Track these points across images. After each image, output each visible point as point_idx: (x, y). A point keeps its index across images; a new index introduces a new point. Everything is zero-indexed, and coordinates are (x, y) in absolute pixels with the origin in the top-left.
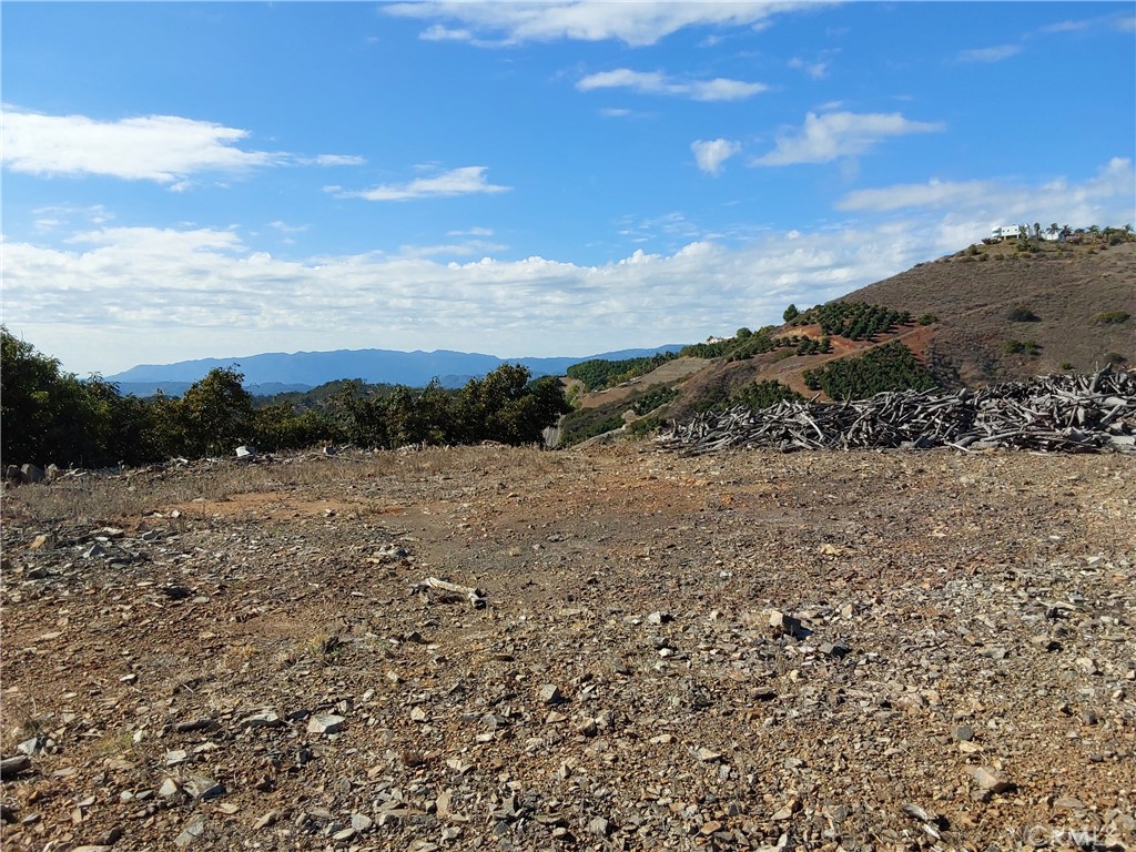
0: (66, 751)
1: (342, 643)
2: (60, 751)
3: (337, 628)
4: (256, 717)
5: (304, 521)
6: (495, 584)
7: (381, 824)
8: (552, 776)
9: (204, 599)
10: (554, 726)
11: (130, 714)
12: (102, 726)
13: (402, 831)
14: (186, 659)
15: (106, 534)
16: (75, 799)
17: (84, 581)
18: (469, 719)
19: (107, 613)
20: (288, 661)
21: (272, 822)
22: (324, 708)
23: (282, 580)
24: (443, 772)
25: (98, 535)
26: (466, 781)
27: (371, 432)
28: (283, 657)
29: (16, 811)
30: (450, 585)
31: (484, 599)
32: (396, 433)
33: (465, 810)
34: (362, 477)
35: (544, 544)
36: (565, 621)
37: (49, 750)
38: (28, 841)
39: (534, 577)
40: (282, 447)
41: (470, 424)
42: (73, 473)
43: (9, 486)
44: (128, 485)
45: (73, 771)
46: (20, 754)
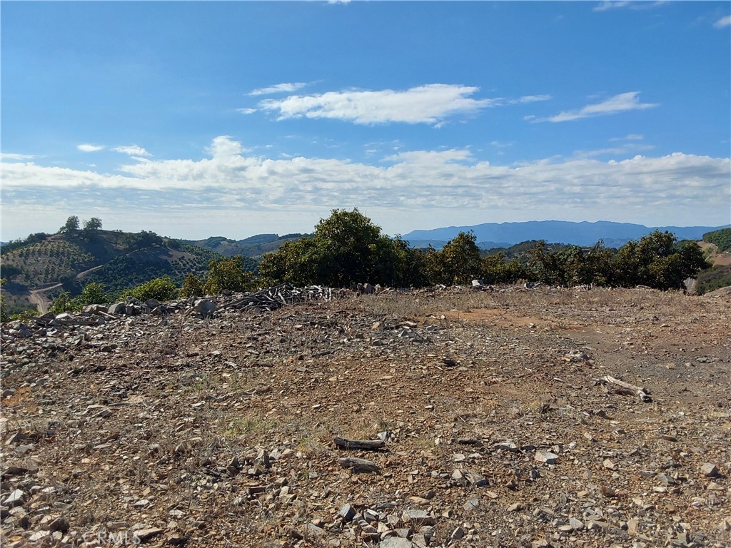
0: (401, 442)
1: (552, 409)
2: (398, 441)
3: (547, 399)
4: (503, 444)
5: (517, 329)
6: (657, 387)
7: (589, 528)
8: (715, 526)
9: (465, 369)
10: (714, 492)
11: (432, 427)
12: (418, 432)
13: (604, 536)
14: (459, 402)
15: (408, 325)
16: (408, 469)
17: (400, 350)
18: (647, 475)
19: (414, 369)
20: (519, 414)
21: (519, 509)
22: (545, 447)
23: (508, 364)
24: (631, 505)
25: (405, 325)
26: (648, 515)
27: (554, 275)
28: (515, 411)
29: (380, 469)
30: (623, 383)
31: (649, 396)
32: (571, 277)
33: (649, 533)
34: (551, 304)
35: (694, 363)
36: (717, 421)
37: (393, 439)
38: (388, 486)
39: (687, 385)
40: (498, 282)
41: (626, 273)
42: (388, 289)
43: (358, 295)
44: (416, 298)
45: (405, 454)
46: (379, 439)
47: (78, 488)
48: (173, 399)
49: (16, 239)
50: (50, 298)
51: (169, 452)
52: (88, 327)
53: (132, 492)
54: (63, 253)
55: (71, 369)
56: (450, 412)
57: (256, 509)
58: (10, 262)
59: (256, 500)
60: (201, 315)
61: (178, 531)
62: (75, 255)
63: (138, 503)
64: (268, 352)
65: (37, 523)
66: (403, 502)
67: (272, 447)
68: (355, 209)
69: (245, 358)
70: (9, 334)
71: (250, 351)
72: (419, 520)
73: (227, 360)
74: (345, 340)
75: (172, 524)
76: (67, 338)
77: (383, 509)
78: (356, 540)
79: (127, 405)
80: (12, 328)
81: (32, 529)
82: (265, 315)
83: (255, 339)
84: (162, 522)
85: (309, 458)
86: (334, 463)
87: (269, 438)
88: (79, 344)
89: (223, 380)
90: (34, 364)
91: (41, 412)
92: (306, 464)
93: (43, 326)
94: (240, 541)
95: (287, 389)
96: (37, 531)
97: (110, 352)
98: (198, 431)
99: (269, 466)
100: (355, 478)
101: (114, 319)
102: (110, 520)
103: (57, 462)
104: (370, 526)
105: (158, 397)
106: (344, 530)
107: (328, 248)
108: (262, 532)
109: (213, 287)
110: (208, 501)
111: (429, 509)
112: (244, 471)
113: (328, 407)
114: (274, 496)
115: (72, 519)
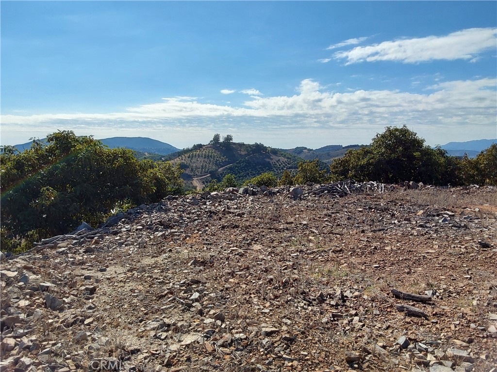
0: (444, 299)
2: (442, 299)
11: (470, 292)
12: (458, 294)
14: (493, 275)
15: (448, 214)
16: (451, 319)
17: (441, 232)
19: (454, 247)
25: (444, 214)
29: (428, 316)
37: (438, 297)
38: (434, 329)
42: (429, 186)
43: (405, 190)
44: (453, 194)
45: (448, 308)
46: (426, 295)
47: (229, 296)
48: (280, 249)
49: (187, 147)
50: (203, 183)
51: (279, 282)
52: (228, 201)
53: (259, 303)
54: (211, 156)
55: (220, 225)
56: (486, 282)
57: (337, 328)
58: (183, 161)
59: (336, 322)
60: (294, 197)
61: (289, 332)
62: (217, 157)
63: (263, 311)
64: (339, 225)
65: (207, 314)
66: (448, 342)
67: (346, 289)
68: (404, 126)
69: (323, 228)
70: (187, 202)
71: (327, 223)
72: (461, 357)
73: (311, 228)
74: (396, 222)
75: (284, 328)
76: (217, 206)
77: (431, 344)
78: (410, 362)
79: (252, 250)
80: (188, 199)
81: (205, 316)
82: (336, 200)
83: (329, 216)
84: (279, 325)
85: (373, 300)
86: (391, 306)
87: (343, 283)
88: (224, 210)
89: (310, 241)
90: (200, 221)
91: (205, 249)
92: (371, 304)
93: (204, 199)
94: (328, 347)
95: (354, 252)
96: (207, 318)
97: (241, 216)
98: (295, 271)
99: (344, 301)
100: (408, 319)
101: (242, 197)
102: (248, 318)
103: (216, 279)
104: (421, 355)
105: (270, 247)
106: (401, 354)
107: (382, 154)
108: (343, 344)
109: (301, 180)
110: (306, 317)
111: (469, 350)
112: (328, 302)
113: (385, 267)
114: (349, 322)
115: (226, 314)
